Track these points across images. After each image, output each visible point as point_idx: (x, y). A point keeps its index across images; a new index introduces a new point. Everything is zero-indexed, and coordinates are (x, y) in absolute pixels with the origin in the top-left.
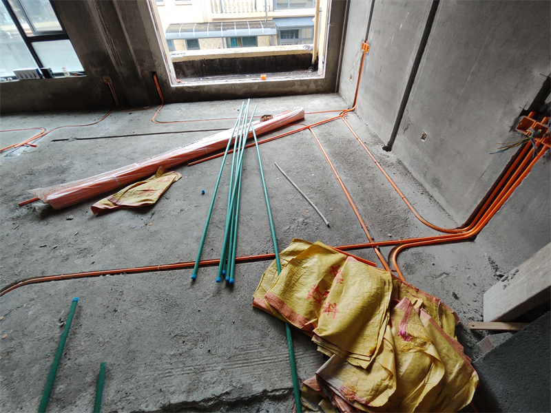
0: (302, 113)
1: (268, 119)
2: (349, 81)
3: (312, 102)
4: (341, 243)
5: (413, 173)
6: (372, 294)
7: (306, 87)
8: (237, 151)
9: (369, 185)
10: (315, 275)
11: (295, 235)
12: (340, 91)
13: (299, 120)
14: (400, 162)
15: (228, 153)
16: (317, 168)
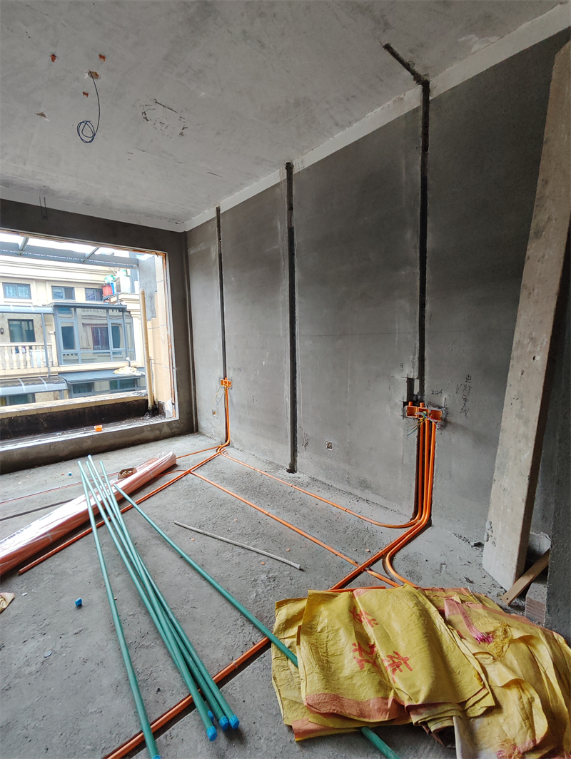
0: (173, 458)
1: (132, 474)
2: (212, 418)
3: (173, 446)
4: (331, 583)
5: (334, 485)
6: (418, 614)
7: (158, 432)
8: (110, 520)
9: (304, 510)
10: (342, 633)
11: (271, 599)
12: (200, 430)
13: (172, 467)
14: (314, 479)
15: (98, 527)
16: (234, 511)
